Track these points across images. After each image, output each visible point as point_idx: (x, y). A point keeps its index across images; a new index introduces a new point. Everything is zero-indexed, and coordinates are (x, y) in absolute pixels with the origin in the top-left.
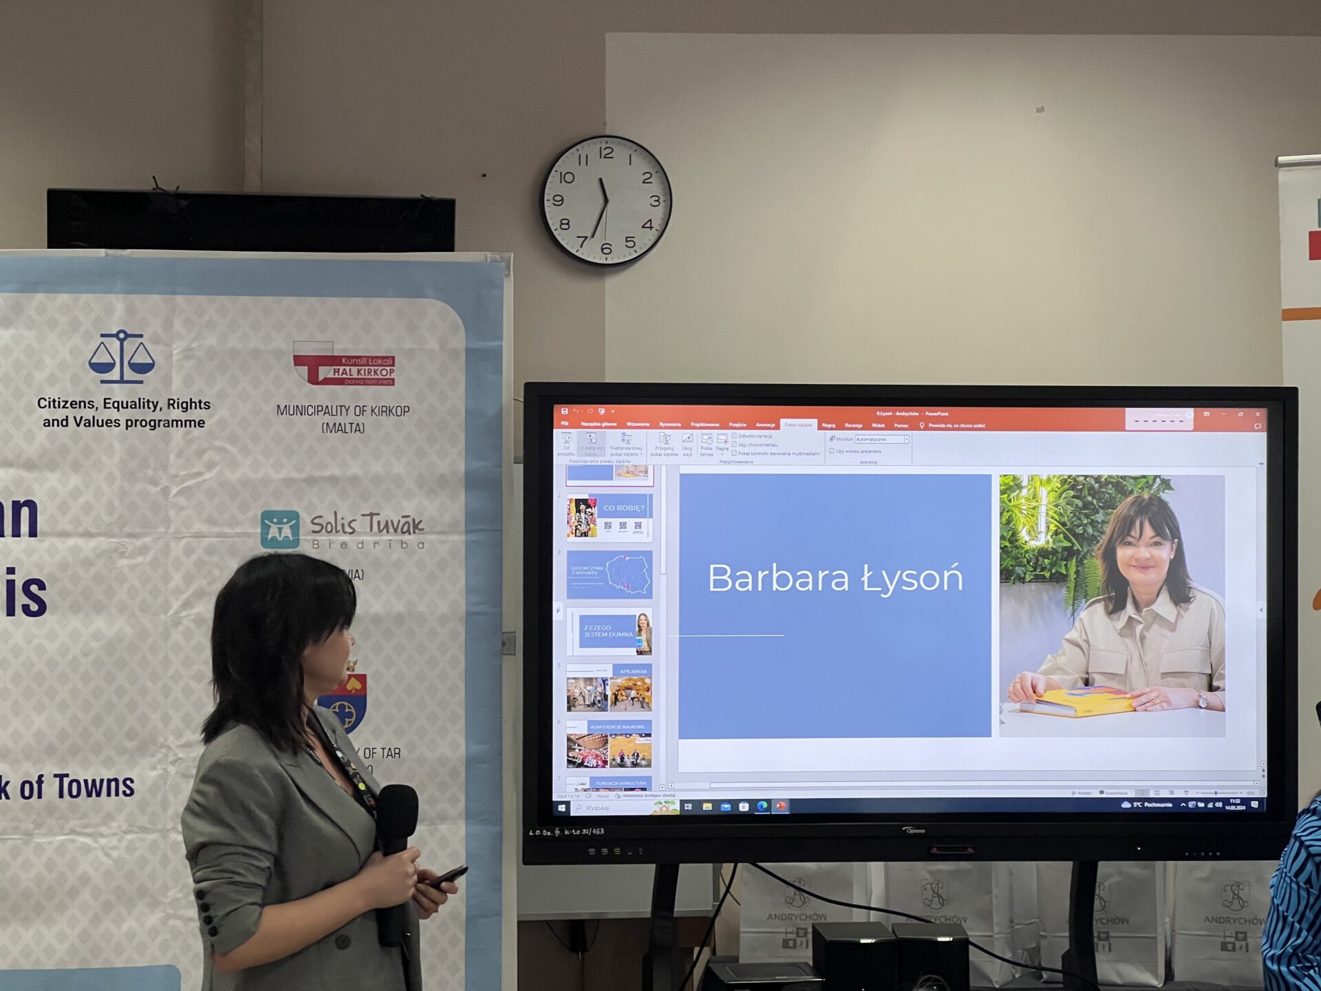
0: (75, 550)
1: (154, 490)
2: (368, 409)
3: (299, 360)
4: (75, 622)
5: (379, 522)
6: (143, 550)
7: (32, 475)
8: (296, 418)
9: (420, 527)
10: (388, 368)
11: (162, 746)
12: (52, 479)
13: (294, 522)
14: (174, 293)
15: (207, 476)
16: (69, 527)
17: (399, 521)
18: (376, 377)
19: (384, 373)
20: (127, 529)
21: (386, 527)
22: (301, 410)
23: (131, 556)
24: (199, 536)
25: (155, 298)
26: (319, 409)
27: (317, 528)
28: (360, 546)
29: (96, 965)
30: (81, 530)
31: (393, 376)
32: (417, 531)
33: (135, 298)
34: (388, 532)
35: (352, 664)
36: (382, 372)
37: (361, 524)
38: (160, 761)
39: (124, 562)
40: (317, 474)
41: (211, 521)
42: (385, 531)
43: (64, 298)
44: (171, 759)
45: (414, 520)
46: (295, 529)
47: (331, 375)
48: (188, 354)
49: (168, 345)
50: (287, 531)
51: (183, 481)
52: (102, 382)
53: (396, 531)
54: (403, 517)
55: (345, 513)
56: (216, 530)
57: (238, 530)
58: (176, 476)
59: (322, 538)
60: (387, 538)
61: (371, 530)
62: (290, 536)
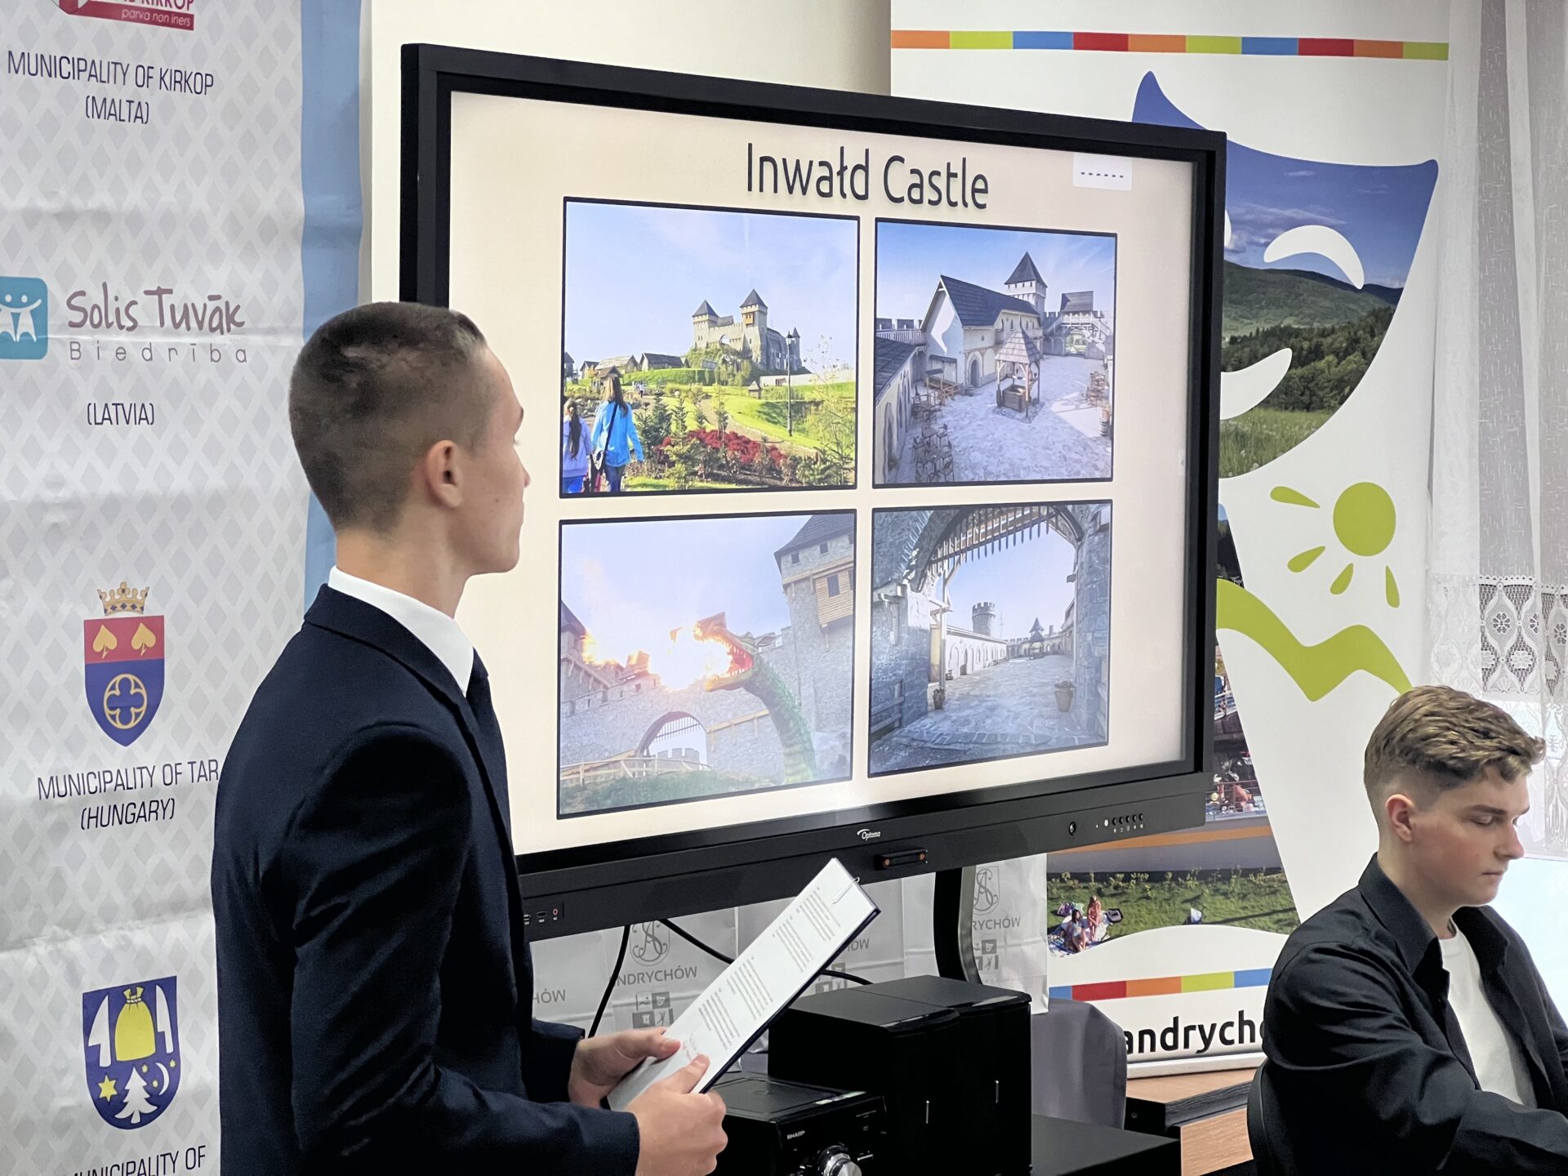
2: (155, 73)
5: (172, 307)
8: (42, 82)
9: (237, 319)
13: (39, 302)
17: (205, 305)
18: (168, 9)
21: (184, 318)
26: (80, 67)
27: (77, 317)
28: (147, 355)
31: (193, 9)
32: (232, 326)
34: (188, 328)
35: (139, 597)
37: (146, 310)
40: (77, 203)
42: (184, 325)
45: (227, 304)
46: (40, 317)
50: (27, 324)
53: (200, 325)
54: (211, 298)
55: (119, 288)
59: (85, 337)
60: (187, 340)
61: (162, 324)
62: (32, 331)
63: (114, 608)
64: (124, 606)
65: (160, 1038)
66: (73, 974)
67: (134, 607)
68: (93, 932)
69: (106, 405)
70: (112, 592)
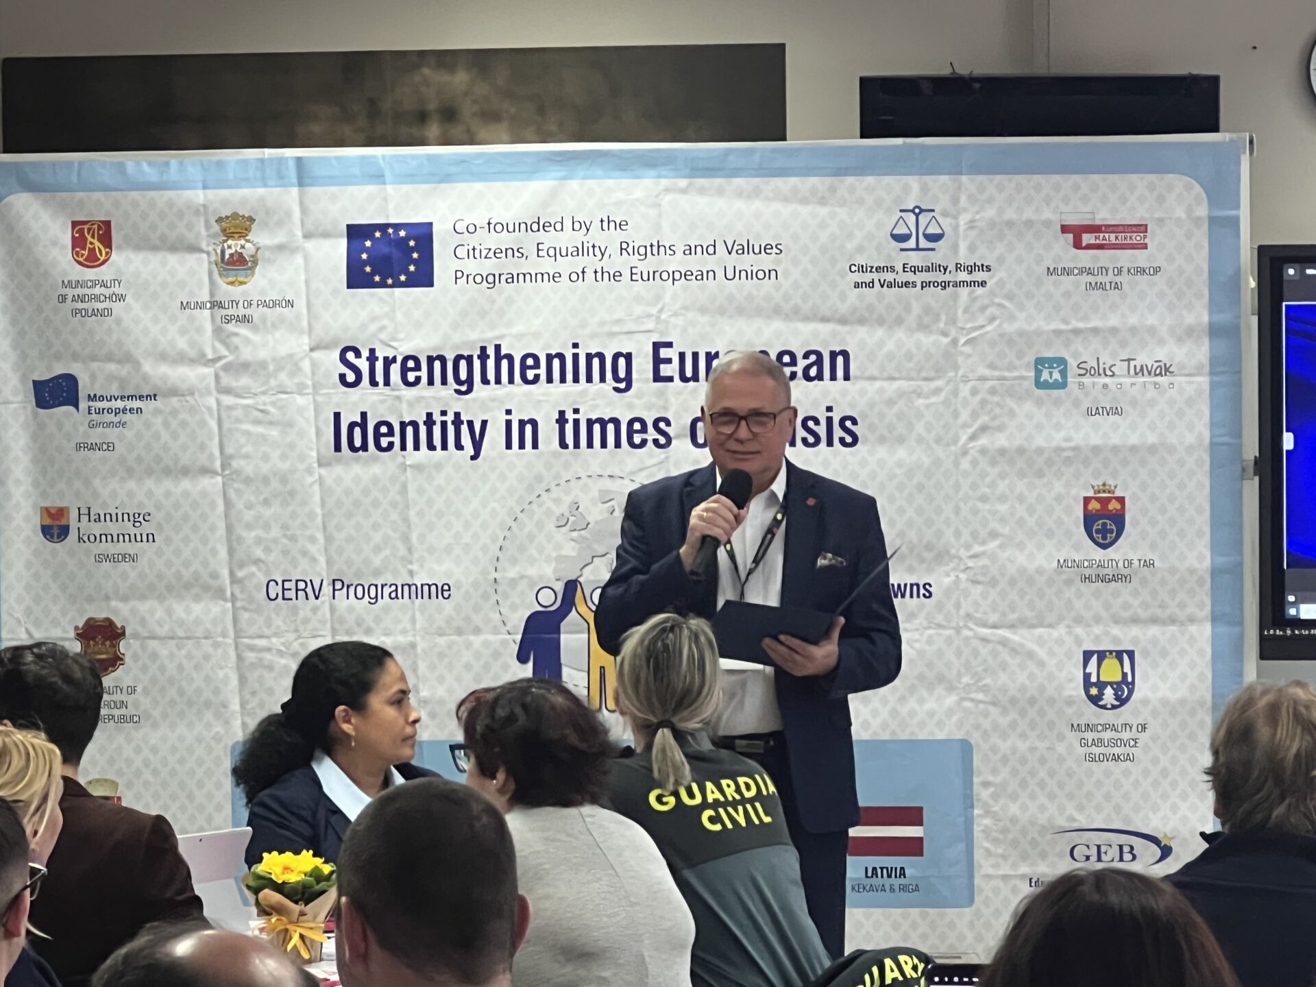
0: (881, 391)
1: (945, 340)
3: (1065, 229)
4: (882, 452)
5: (1135, 366)
6: (937, 391)
7: (847, 328)
8: (1064, 278)
9: (1171, 370)
10: (1142, 235)
11: (955, 557)
12: (862, 332)
13: (1062, 367)
14: (961, 174)
15: (989, 328)
16: (876, 373)
17: (1153, 365)
18: (1131, 242)
19: (1138, 238)
20: (924, 374)
21: (1141, 371)
22: (1067, 272)
23: (927, 397)
24: (983, 379)
25: (944, 179)
26: (1082, 271)
27: (1083, 372)
28: (1119, 386)
29: (904, 736)
30: (885, 375)
31: (1146, 240)
32: (1167, 373)
33: (928, 179)
34: (1143, 375)
35: (1113, 488)
36: (1137, 238)
37: (1120, 368)
38: (954, 569)
39: (920, 402)
40: (1081, 325)
41: (992, 366)
42: (1141, 374)
43: (870, 180)
44: (962, 567)
45: (1165, 364)
46: (1064, 373)
47: (1092, 241)
48: (971, 225)
49: (956, 218)
50: (1057, 375)
51: (969, 333)
52: (902, 250)
53: (1149, 373)
54: (1156, 362)
55: (1106, 359)
56: (997, 373)
57: (1016, 374)
58: (963, 329)
59: (1087, 380)
60: (1142, 379)
61: (1129, 373)
62: (1059, 378)
63: (1099, 492)
64: (1104, 492)
65: (1124, 675)
66: (1078, 641)
67: (1109, 492)
68: (1089, 626)
69: (1097, 408)
70: (1098, 486)
